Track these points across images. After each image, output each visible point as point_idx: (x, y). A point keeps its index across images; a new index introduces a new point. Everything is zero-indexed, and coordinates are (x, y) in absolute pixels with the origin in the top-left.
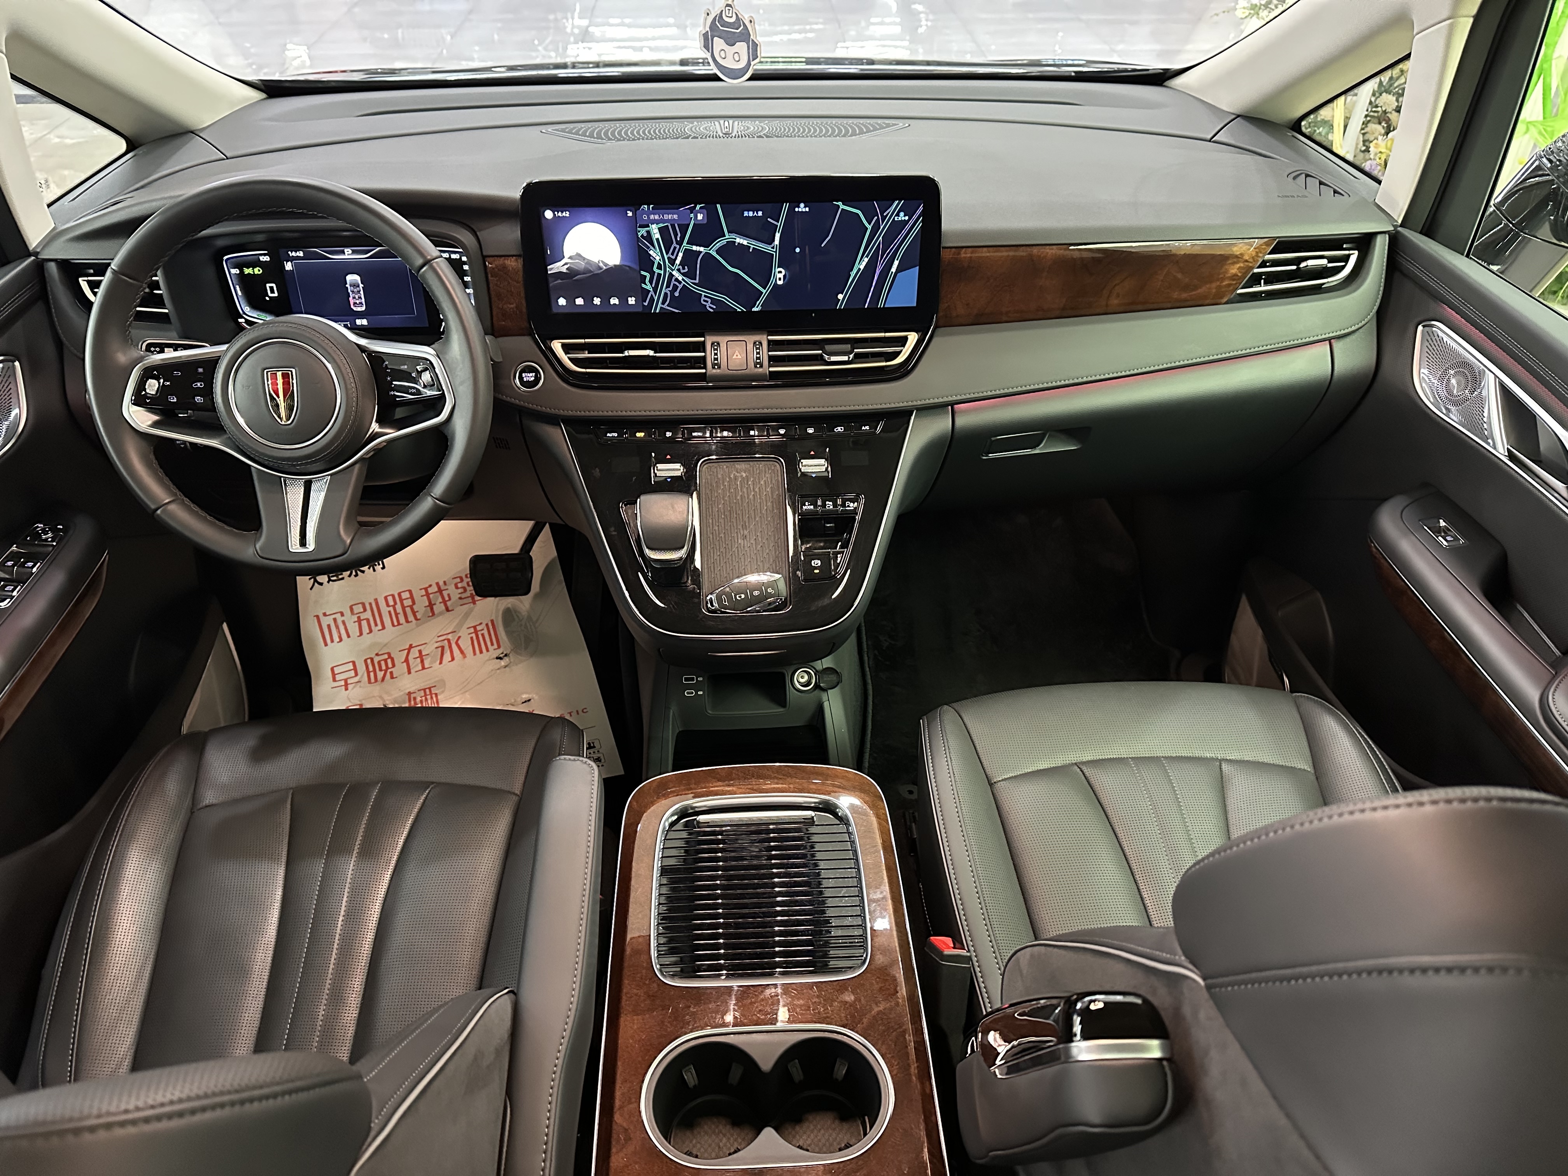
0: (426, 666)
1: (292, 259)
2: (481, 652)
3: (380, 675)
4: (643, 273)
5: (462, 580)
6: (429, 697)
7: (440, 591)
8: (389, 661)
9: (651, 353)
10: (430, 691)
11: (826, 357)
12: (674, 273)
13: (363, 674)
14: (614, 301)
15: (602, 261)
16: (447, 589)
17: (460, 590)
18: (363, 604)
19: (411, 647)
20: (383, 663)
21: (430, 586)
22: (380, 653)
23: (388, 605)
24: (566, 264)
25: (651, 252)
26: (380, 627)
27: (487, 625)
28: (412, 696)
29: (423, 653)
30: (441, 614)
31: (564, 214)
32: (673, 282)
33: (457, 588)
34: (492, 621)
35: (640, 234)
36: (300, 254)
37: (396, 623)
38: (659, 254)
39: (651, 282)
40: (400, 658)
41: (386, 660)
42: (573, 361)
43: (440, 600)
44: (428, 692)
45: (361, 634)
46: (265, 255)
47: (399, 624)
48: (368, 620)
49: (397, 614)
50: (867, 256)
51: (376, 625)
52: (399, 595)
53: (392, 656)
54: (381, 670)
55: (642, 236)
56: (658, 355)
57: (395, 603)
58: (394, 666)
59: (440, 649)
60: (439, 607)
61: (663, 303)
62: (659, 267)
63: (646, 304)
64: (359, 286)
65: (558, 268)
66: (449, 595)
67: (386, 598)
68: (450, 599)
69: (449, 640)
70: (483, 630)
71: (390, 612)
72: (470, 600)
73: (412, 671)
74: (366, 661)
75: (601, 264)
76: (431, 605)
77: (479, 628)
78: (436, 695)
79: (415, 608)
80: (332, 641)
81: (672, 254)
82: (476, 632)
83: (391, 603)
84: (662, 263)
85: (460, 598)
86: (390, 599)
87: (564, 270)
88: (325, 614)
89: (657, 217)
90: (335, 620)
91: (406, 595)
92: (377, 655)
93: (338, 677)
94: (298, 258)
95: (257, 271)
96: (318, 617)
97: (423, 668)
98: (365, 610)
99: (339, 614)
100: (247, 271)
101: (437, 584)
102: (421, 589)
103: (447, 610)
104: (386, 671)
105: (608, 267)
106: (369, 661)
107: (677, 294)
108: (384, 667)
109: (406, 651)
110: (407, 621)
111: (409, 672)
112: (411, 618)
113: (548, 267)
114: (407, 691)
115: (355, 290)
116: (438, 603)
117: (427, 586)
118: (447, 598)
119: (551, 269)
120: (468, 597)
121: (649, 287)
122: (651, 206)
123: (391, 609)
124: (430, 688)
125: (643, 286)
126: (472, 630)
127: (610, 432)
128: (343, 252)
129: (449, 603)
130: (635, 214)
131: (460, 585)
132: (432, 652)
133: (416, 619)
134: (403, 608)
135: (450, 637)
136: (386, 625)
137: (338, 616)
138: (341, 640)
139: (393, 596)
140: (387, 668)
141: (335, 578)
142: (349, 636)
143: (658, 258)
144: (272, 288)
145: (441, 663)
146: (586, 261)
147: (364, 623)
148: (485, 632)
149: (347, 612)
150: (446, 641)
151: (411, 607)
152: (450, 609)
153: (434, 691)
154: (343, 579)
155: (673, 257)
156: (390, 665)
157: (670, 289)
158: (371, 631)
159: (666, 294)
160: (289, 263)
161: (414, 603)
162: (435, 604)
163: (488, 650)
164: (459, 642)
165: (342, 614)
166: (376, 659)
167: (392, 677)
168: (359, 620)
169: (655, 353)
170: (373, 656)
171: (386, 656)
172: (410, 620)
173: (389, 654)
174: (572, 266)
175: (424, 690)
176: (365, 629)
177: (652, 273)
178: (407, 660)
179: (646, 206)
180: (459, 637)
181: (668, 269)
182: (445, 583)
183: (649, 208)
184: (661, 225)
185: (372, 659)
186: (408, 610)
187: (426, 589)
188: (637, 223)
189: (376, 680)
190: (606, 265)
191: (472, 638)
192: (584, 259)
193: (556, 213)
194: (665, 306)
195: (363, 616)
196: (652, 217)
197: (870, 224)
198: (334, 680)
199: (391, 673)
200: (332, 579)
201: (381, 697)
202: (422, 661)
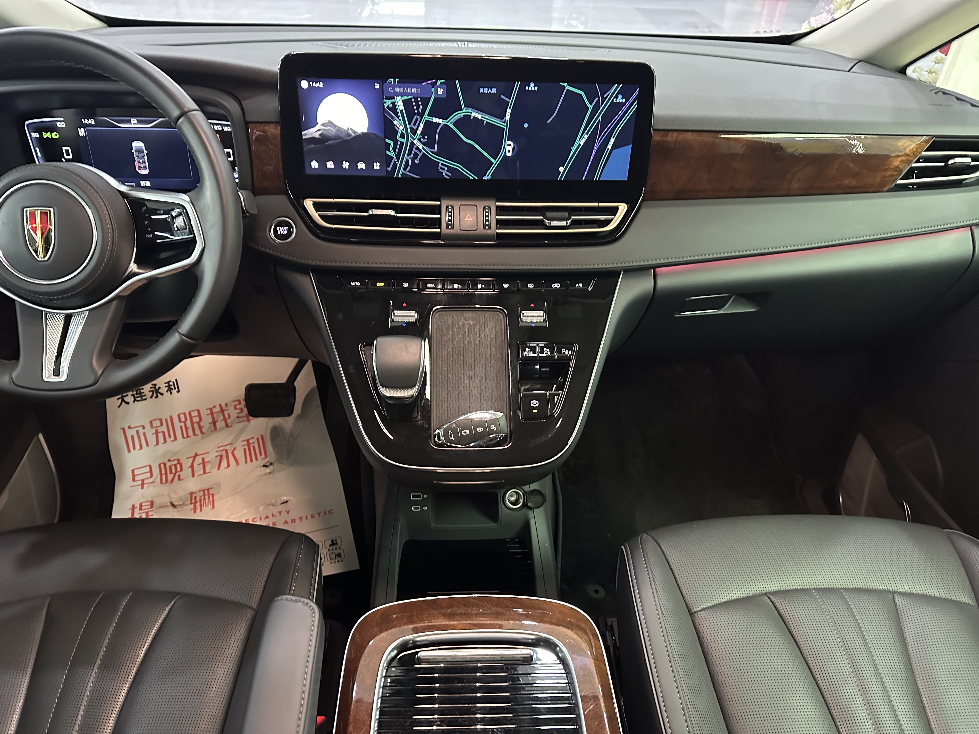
0: (207, 471)
1: (85, 126)
2: (251, 461)
3: (170, 477)
4: (387, 141)
5: (240, 403)
6: (207, 497)
7: (222, 411)
8: (178, 466)
9: (392, 212)
10: (208, 492)
11: (547, 222)
12: (415, 142)
13: (157, 475)
14: (361, 165)
15: (351, 129)
16: (228, 410)
17: (238, 411)
18: (161, 420)
19: (196, 455)
20: (173, 467)
21: (215, 407)
22: (172, 459)
23: (180, 421)
24: (319, 130)
25: (395, 122)
26: (173, 438)
27: (258, 439)
28: (194, 495)
29: (206, 460)
30: (222, 429)
31: (318, 85)
32: (414, 150)
33: (235, 408)
34: (262, 436)
35: (386, 106)
36: (92, 122)
37: (185, 436)
38: (403, 124)
39: (394, 149)
40: (187, 463)
41: (175, 465)
42: (322, 217)
43: (222, 418)
44: (206, 492)
45: (157, 443)
46: (61, 121)
47: (188, 436)
48: (164, 433)
49: (187, 429)
50: (587, 134)
51: (170, 437)
52: (190, 413)
53: (181, 462)
54: (171, 472)
55: (388, 107)
56: (398, 215)
57: (186, 419)
58: (181, 470)
59: (219, 458)
60: (220, 424)
61: (405, 169)
62: (402, 136)
63: (389, 169)
64: (143, 152)
65: (312, 134)
66: (229, 415)
67: (179, 415)
68: (229, 417)
69: (226, 451)
70: (254, 443)
71: (181, 427)
72: (246, 419)
73: (196, 475)
74: (160, 465)
75: (350, 132)
76: (214, 422)
77: (251, 441)
78: (213, 495)
79: (202, 424)
80: (134, 448)
81: (414, 125)
82: (249, 444)
83: (183, 419)
84: (405, 133)
85: (238, 417)
86: (182, 417)
87: (317, 135)
88: (129, 427)
89: (401, 90)
90: (138, 432)
91: (195, 414)
92: (169, 461)
93: (137, 478)
94: (90, 125)
95: (55, 135)
96: (124, 429)
97: (205, 472)
98: (162, 424)
99: (141, 428)
100: (46, 135)
101: (220, 405)
102: (207, 409)
103: (227, 426)
104: (175, 474)
105: (356, 134)
106: (162, 466)
107: (417, 161)
108: (174, 471)
109: (192, 459)
110: (194, 434)
111: (193, 475)
112: (198, 432)
113: (303, 133)
114: (190, 492)
115: (140, 155)
116: (220, 420)
117: (212, 406)
118: (227, 417)
119: (305, 135)
120: (244, 417)
121: (392, 154)
122: (397, 80)
123: (182, 424)
124: (208, 490)
125: (388, 153)
126: (245, 443)
127: (354, 281)
128: (130, 122)
129: (228, 421)
130: (382, 86)
131: (238, 407)
132: (212, 459)
133: (202, 433)
134: (192, 424)
135: (227, 448)
136: (177, 437)
137: (140, 429)
138: (141, 447)
139: (185, 414)
140: (176, 471)
141: (139, 399)
142: (148, 445)
143: (401, 128)
144: (67, 151)
145: (219, 469)
146: (337, 128)
147: (161, 435)
148: (256, 445)
149: (148, 426)
150: (224, 451)
151: (198, 423)
152: (229, 425)
153: (211, 492)
154: (146, 399)
155: (415, 128)
156: (179, 469)
157: (412, 156)
158: (165, 441)
159: (407, 161)
160: (82, 129)
161: (201, 419)
162: (217, 421)
163: (257, 459)
164: (235, 452)
165: (144, 427)
166: (168, 465)
167: (179, 479)
168: (157, 433)
169: (396, 213)
170: (166, 461)
171: (176, 462)
172: (197, 433)
173: (178, 460)
174: (325, 132)
175: (204, 491)
176: (161, 440)
177: (395, 142)
178: (192, 466)
179: (392, 80)
180: (235, 448)
181: (410, 138)
182: (226, 405)
183: (394, 82)
184: (405, 98)
185: (165, 464)
186: (196, 425)
187: (211, 409)
188: (383, 95)
189: (167, 481)
190: (355, 132)
191: (245, 449)
192: (335, 126)
193: (311, 83)
194: (406, 172)
195: (160, 429)
196: (397, 90)
197: (591, 105)
198: (134, 480)
199: (179, 476)
200: (137, 399)
201: (169, 495)
202: (204, 467)
